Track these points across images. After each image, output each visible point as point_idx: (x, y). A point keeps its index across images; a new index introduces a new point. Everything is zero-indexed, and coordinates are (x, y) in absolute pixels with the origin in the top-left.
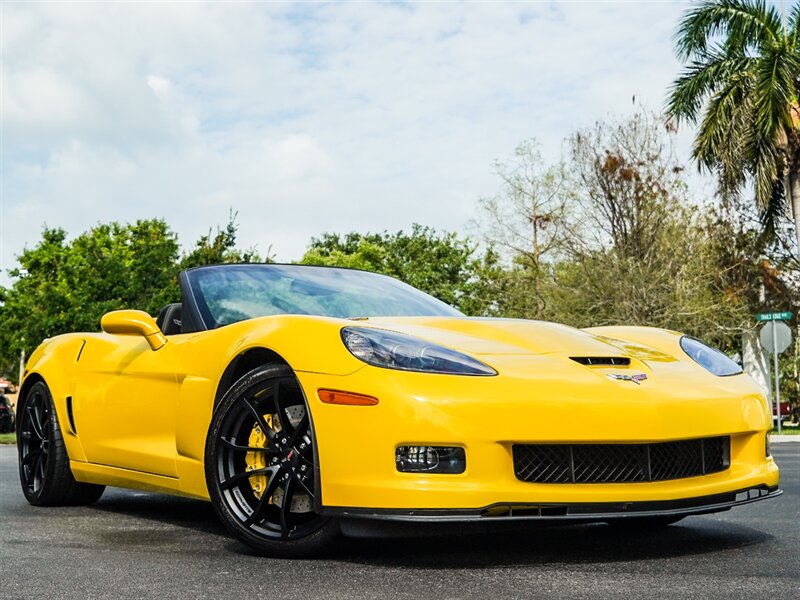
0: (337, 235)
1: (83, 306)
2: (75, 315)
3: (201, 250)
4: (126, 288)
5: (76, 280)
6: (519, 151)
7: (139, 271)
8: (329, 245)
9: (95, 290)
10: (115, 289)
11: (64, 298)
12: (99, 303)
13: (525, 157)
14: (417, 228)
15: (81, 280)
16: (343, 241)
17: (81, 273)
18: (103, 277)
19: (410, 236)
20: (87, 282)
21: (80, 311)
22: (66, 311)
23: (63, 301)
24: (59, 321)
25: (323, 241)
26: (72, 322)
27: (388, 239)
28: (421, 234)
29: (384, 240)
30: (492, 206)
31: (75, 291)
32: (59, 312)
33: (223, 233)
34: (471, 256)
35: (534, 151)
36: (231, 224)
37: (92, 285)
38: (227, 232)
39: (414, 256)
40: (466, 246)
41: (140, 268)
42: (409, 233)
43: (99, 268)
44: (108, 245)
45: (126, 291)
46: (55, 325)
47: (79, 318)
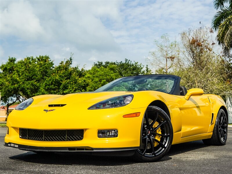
0: (102, 62)
1: (23, 82)
2: (20, 85)
3: (61, 65)
4: (37, 77)
5: (21, 74)
6: (162, 37)
7: (41, 71)
8: (99, 65)
9: (27, 77)
10: (33, 77)
11: (17, 80)
12: (28, 81)
13: (164, 39)
14: (126, 60)
15: (22, 74)
16: (104, 64)
17: (22, 72)
18: (29, 73)
19: (124, 63)
20: (24, 75)
21: (22, 84)
22: (17, 84)
23: (16, 80)
24: (15, 87)
25: (98, 64)
26: (19, 88)
27: (118, 64)
28: (127, 62)
29: (116, 64)
30: (153, 54)
31: (20, 77)
32: (15, 84)
33: (68, 60)
34: (142, 69)
35: (167, 38)
36: (71, 57)
37: (26, 75)
38: (69, 60)
39: (125, 69)
40: (140, 66)
41: (42, 70)
42: (124, 62)
43: (28, 70)
44: (30, 63)
45: (37, 78)
46: (14, 88)
47: (21, 86)
